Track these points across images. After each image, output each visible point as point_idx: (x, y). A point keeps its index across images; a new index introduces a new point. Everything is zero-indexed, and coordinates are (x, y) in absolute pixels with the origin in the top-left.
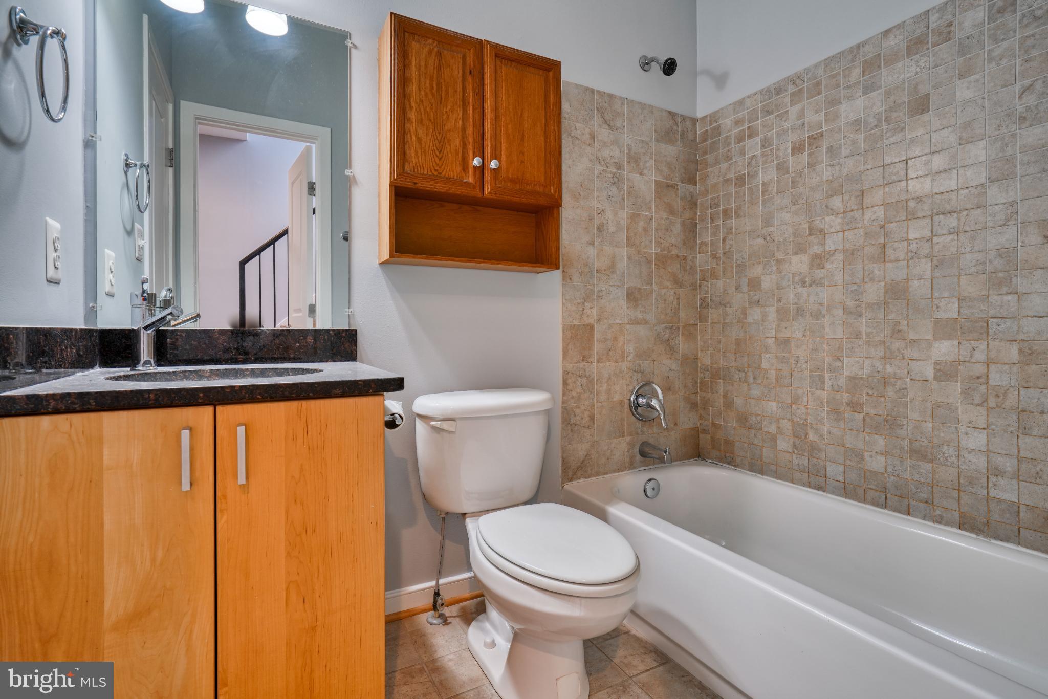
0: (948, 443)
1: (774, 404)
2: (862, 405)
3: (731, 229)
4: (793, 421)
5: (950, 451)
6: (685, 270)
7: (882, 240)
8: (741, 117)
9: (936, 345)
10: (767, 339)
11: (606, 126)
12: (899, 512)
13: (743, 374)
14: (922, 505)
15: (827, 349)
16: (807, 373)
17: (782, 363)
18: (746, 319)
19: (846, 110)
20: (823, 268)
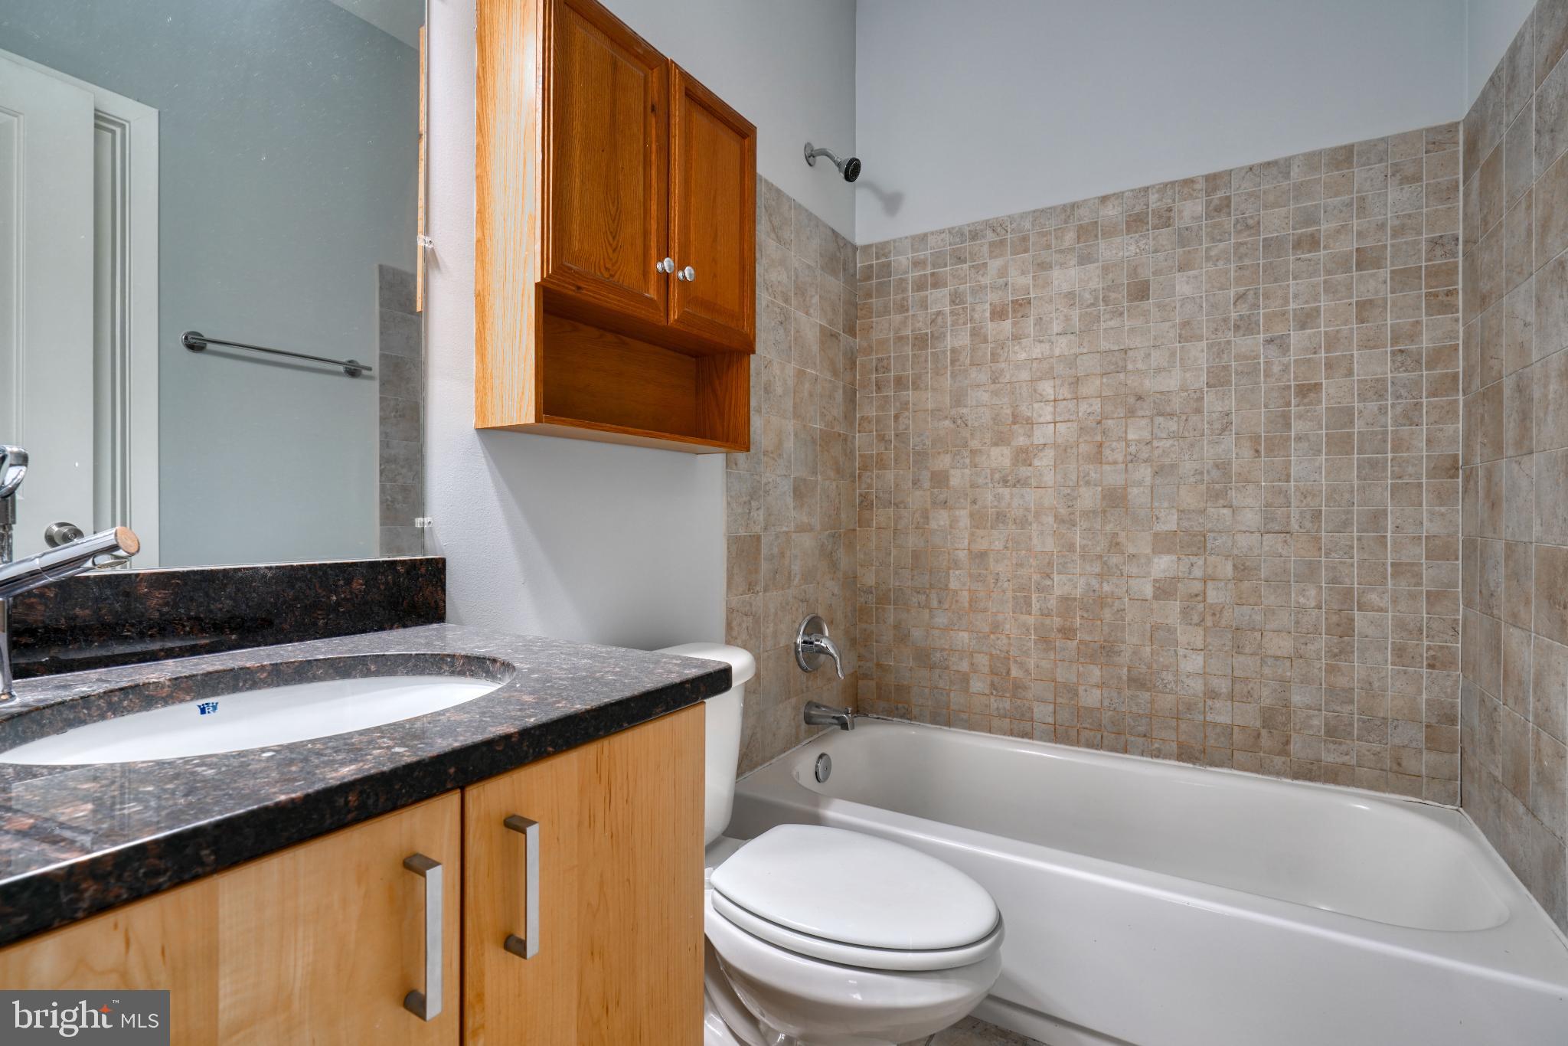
0: (1166, 668)
1: (966, 635)
2: (1075, 631)
3: (907, 403)
4: (991, 655)
5: (1169, 677)
6: (846, 455)
7: (1099, 438)
8: (922, 257)
9: (1156, 560)
10: (956, 551)
11: (773, 235)
12: (1116, 751)
13: (924, 597)
14: (1141, 740)
15: (1034, 564)
16: (1009, 594)
17: (978, 581)
18: (928, 524)
19: (1058, 279)
20: (1030, 465)
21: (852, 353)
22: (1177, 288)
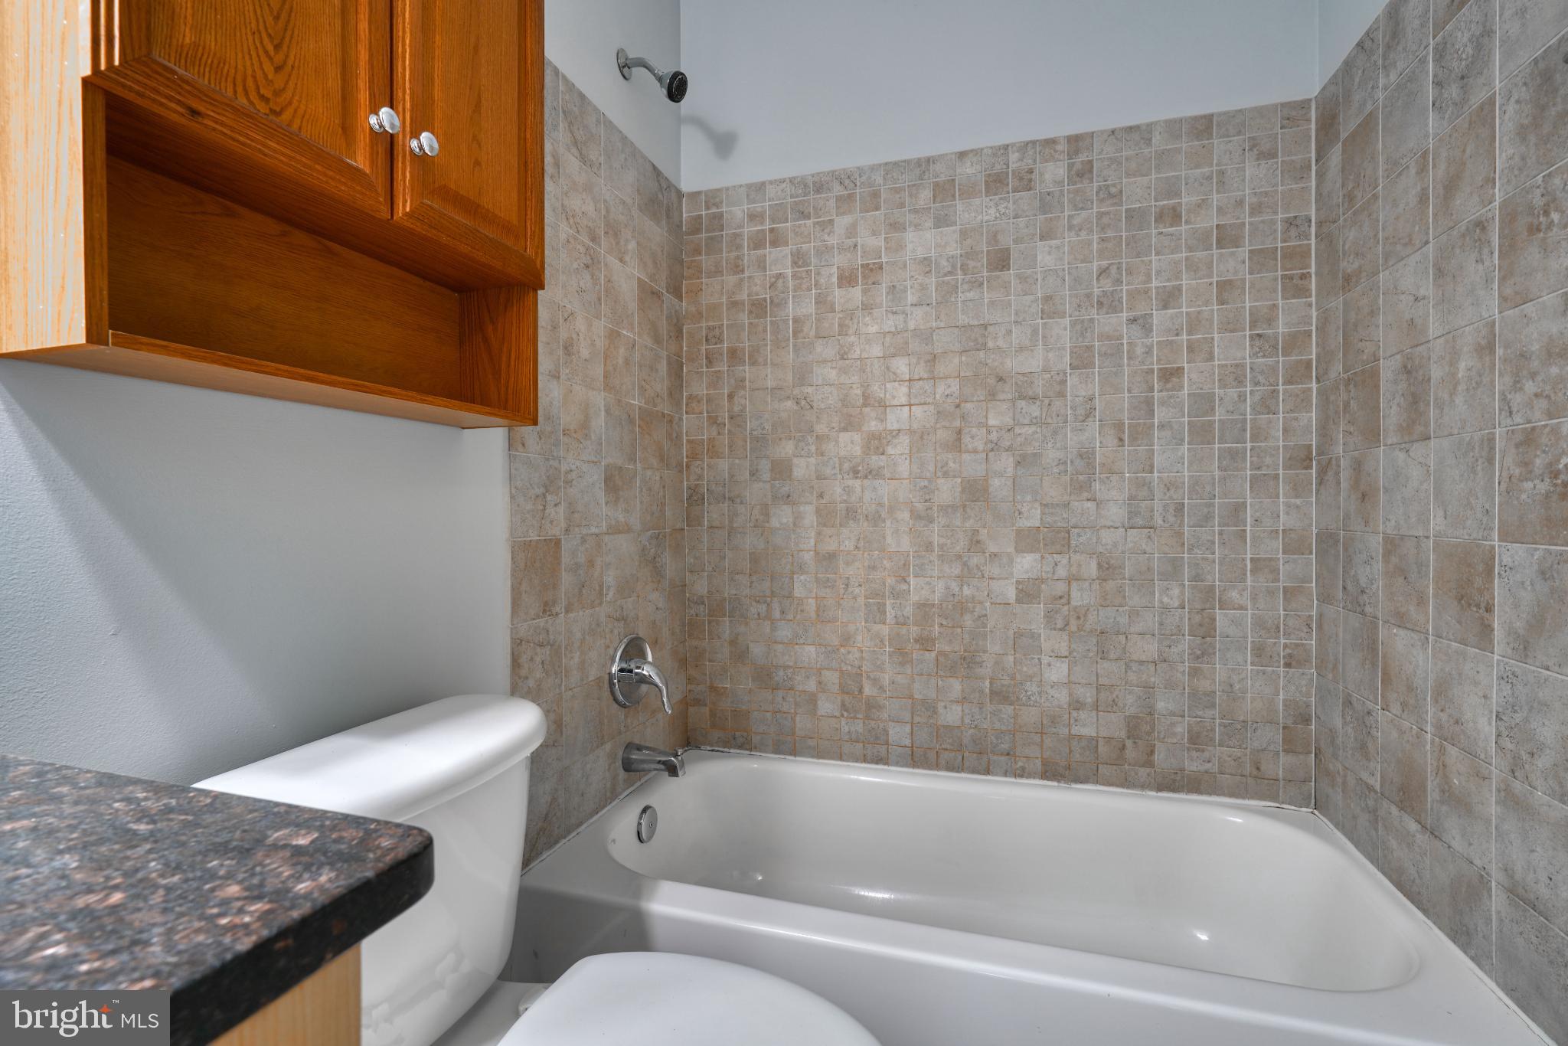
0: (1030, 678)
1: (812, 649)
2: (933, 641)
3: (743, 380)
4: (842, 672)
5: (1032, 688)
6: (672, 440)
7: (957, 423)
8: (759, 210)
9: (1019, 560)
10: (801, 554)
11: (576, 152)
12: (979, 773)
13: (764, 607)
14: (1003, 758)
15: (887, 566)
16: (861, 601)
17: (826, 587)
18: (768, 522)
19: (912, 242)
20: (883, 454)
21: (678, 320)
22: (1039, 258)
